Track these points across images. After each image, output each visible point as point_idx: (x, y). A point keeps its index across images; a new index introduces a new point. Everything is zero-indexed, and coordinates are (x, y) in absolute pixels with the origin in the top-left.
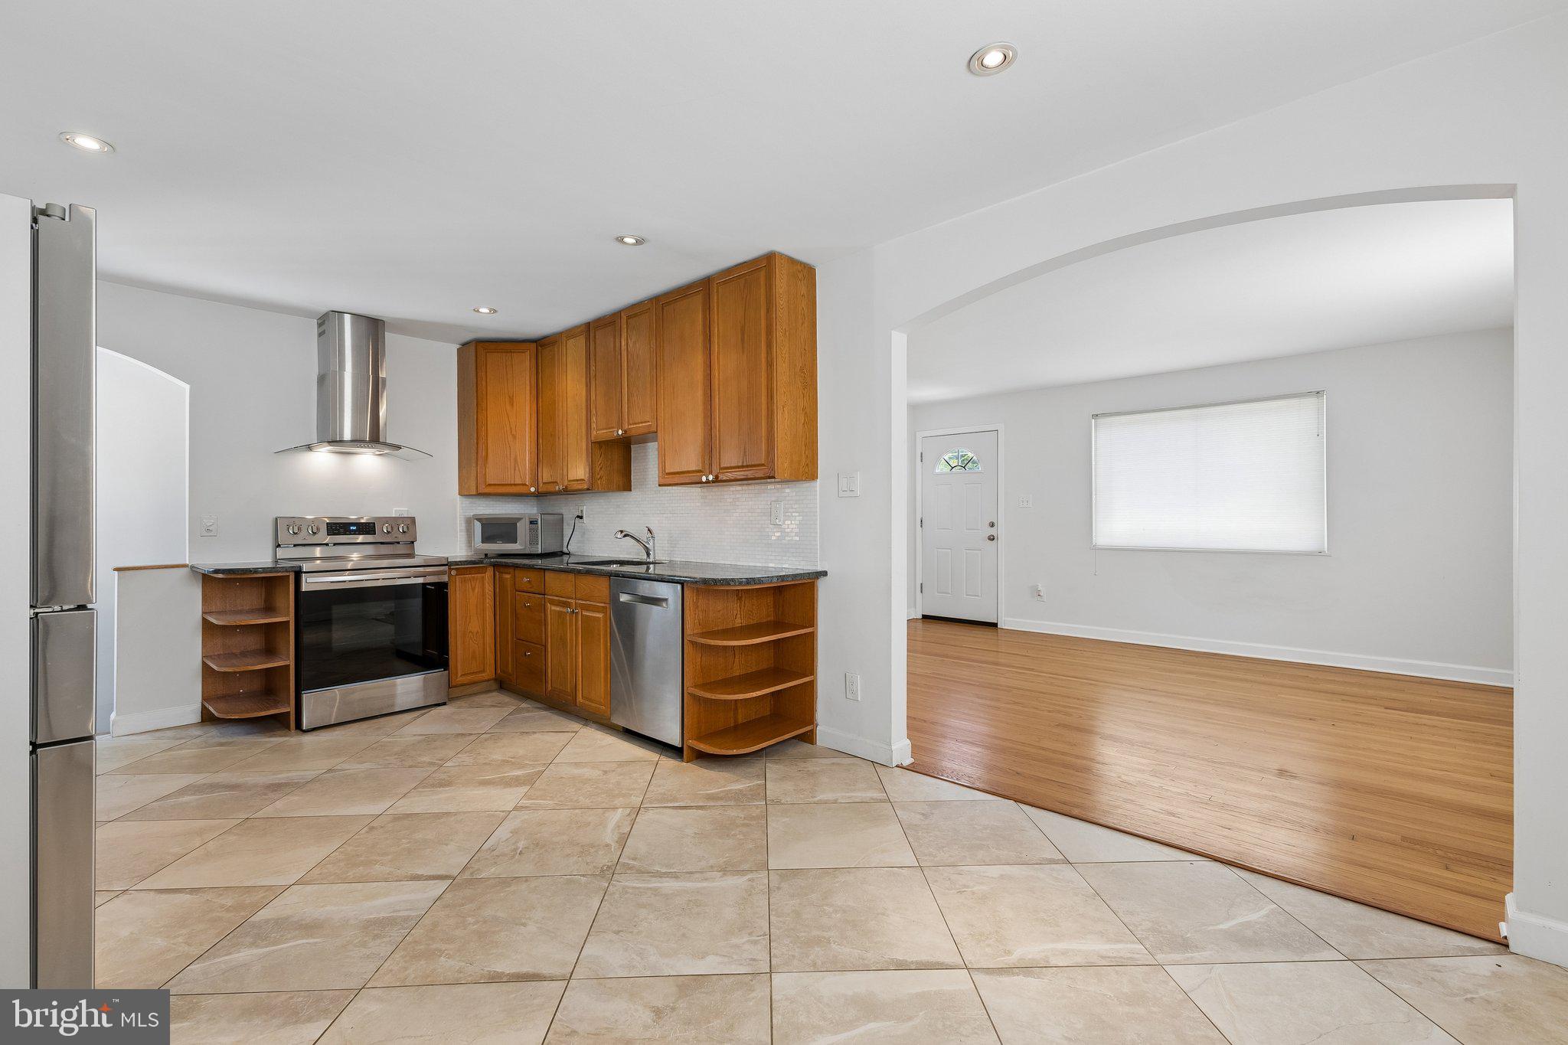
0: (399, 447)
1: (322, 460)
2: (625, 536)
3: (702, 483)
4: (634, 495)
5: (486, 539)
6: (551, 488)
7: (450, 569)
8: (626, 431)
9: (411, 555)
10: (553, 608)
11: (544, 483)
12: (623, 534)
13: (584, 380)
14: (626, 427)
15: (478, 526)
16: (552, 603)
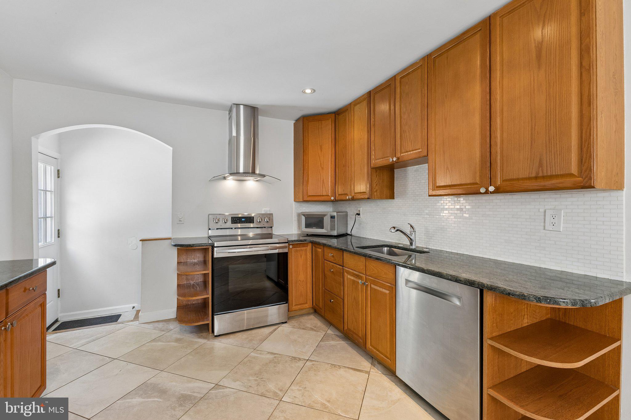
0: (264, 176)
1: (230, 183)
2: (397, 230)
3: (481, 193)
4: (397, 202)
5: (308, 226)
6: (343, 197)
7: (289, 245)
8: (398, 158)
9: (270, 236)
10: (349, 276)
11: (339, 195)
12: (396, 229)
13: (366, 128)
14: (398, 155)
15: (303, 218)
16: (348, 273)
